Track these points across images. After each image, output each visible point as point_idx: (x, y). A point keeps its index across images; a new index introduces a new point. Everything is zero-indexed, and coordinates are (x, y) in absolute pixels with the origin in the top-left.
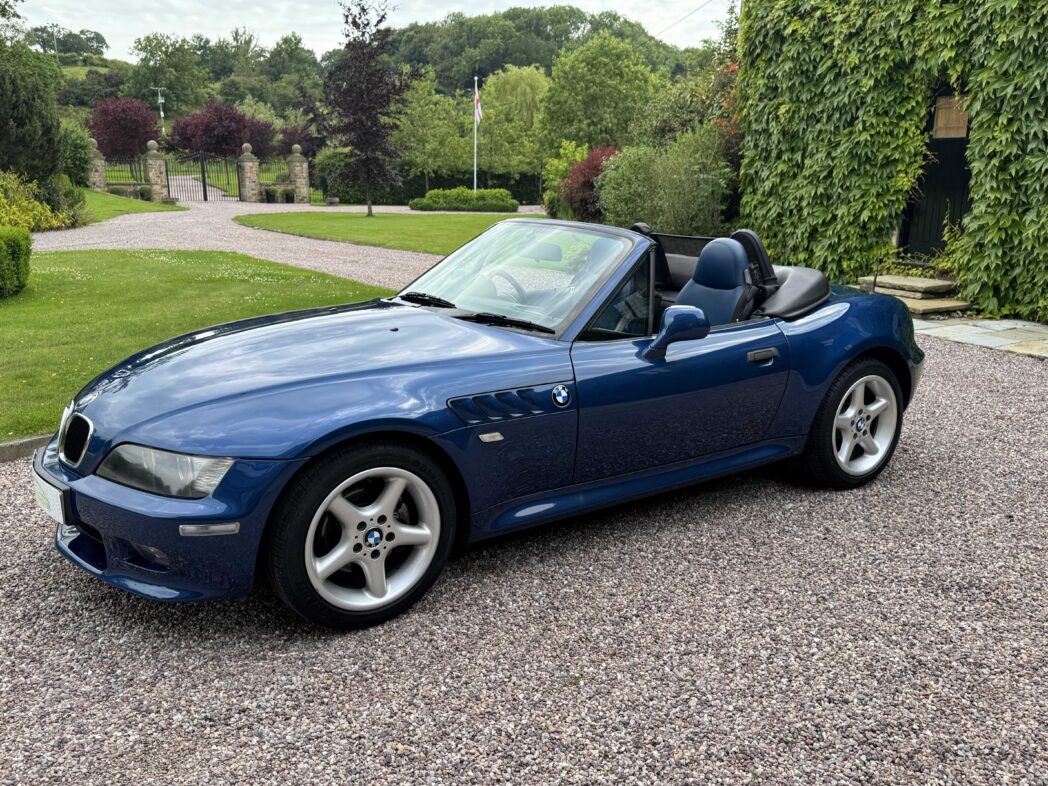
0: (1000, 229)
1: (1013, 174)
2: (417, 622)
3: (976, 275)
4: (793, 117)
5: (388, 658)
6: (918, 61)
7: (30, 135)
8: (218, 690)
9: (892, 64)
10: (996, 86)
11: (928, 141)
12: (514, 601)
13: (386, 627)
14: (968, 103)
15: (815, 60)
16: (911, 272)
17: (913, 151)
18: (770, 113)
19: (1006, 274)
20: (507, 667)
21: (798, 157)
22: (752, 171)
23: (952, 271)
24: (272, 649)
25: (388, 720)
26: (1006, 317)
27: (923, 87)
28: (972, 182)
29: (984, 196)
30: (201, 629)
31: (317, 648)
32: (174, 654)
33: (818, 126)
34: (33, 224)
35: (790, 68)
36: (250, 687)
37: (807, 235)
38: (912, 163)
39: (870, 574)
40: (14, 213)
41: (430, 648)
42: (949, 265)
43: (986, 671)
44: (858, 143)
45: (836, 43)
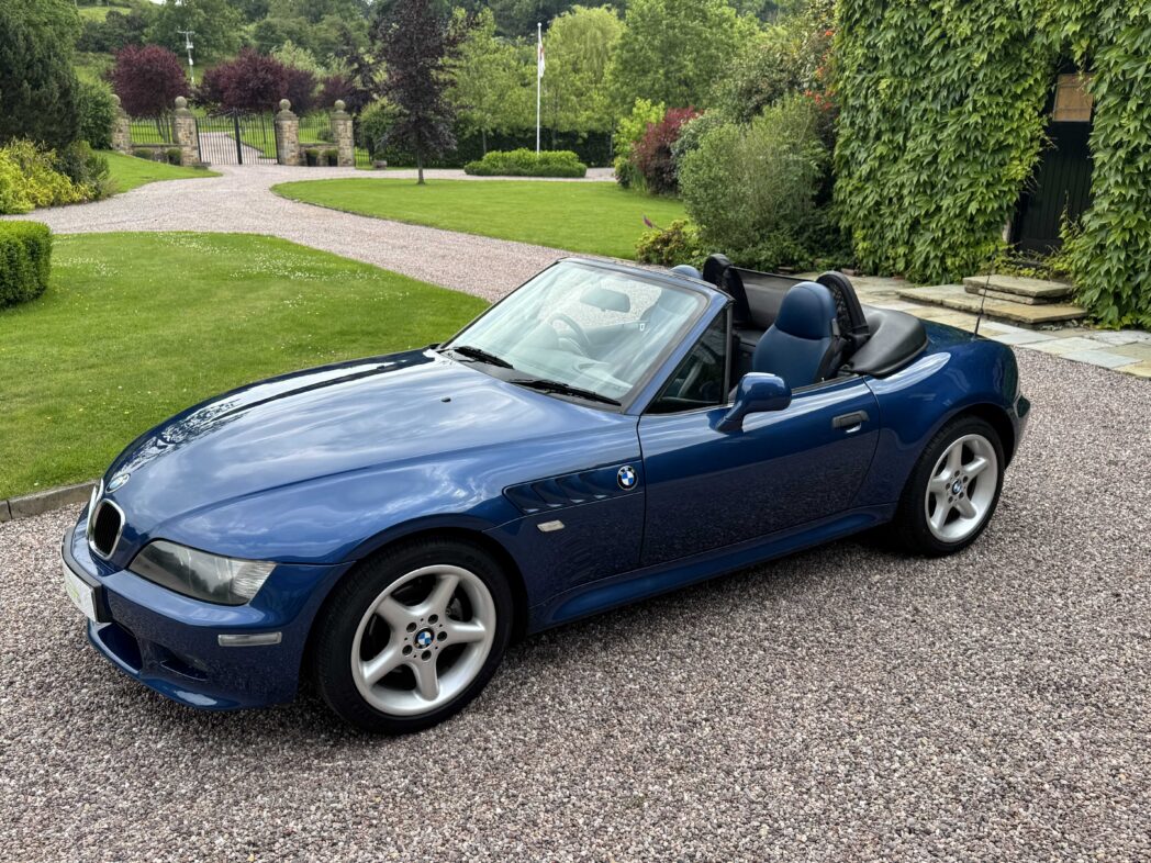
0: (1124, 229)
1: (1141, 168)
2: (471, 725)
3: (1095, 280)
4: (895, 93)
5: (439, 770)
6: (1037, 34)
7: (46, 99)
8: (262, 808)
9: (1008, 37)
10: (1126, 67)
11: (1046, 124)
12: (575, 700)
13: (438, 731)
14: (1093, 84)
15: (921, 28)
16: (1022, 272)
17: (1029, 136)
18: (869, 88)
19: (1128, 279)
20: (566, 783)
21: (900, 138)
22: (848, 153)
23: (1069, 273)
24: (318, 756)
25: (441, 849)
26: (1127, 327)
27: (1043, 63)
28: (1095, 175)
29: (1107, 192)
30: (243, 732)
31: (365, 756)
32: (215, 761)
33: (923, 105)
34: (52, 197)
35: (893, 38)
36: (295, 806)
37: (907, 226)
38: (1028, 149)
39: (960, 669)
40: (32, 186)
41: (484, 758)
42: (1065, 266)
43: (1080, 795)
44: (967, 125)
45: (946, 10)
